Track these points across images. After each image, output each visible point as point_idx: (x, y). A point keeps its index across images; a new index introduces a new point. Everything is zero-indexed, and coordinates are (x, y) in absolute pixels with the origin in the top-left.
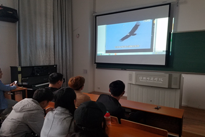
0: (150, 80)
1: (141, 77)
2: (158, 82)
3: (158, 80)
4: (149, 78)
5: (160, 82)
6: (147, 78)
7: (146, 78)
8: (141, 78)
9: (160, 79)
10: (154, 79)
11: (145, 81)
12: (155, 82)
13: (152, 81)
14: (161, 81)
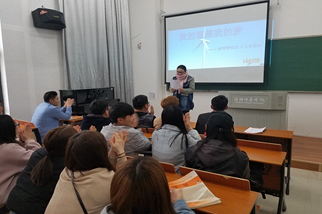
0: (248, 101)
1: (237, 98)
2: (259, 103)
3: (259, 101)
4: (247, 99)
5: (261, 103)
6: (245, 99)
7: (243, 99)
8: (237, 100)
9: (261, 99)
10: (253, 100)
11: (242, 103)
12: (255, 103)
13: (250, 102)
14: (263, 102)
